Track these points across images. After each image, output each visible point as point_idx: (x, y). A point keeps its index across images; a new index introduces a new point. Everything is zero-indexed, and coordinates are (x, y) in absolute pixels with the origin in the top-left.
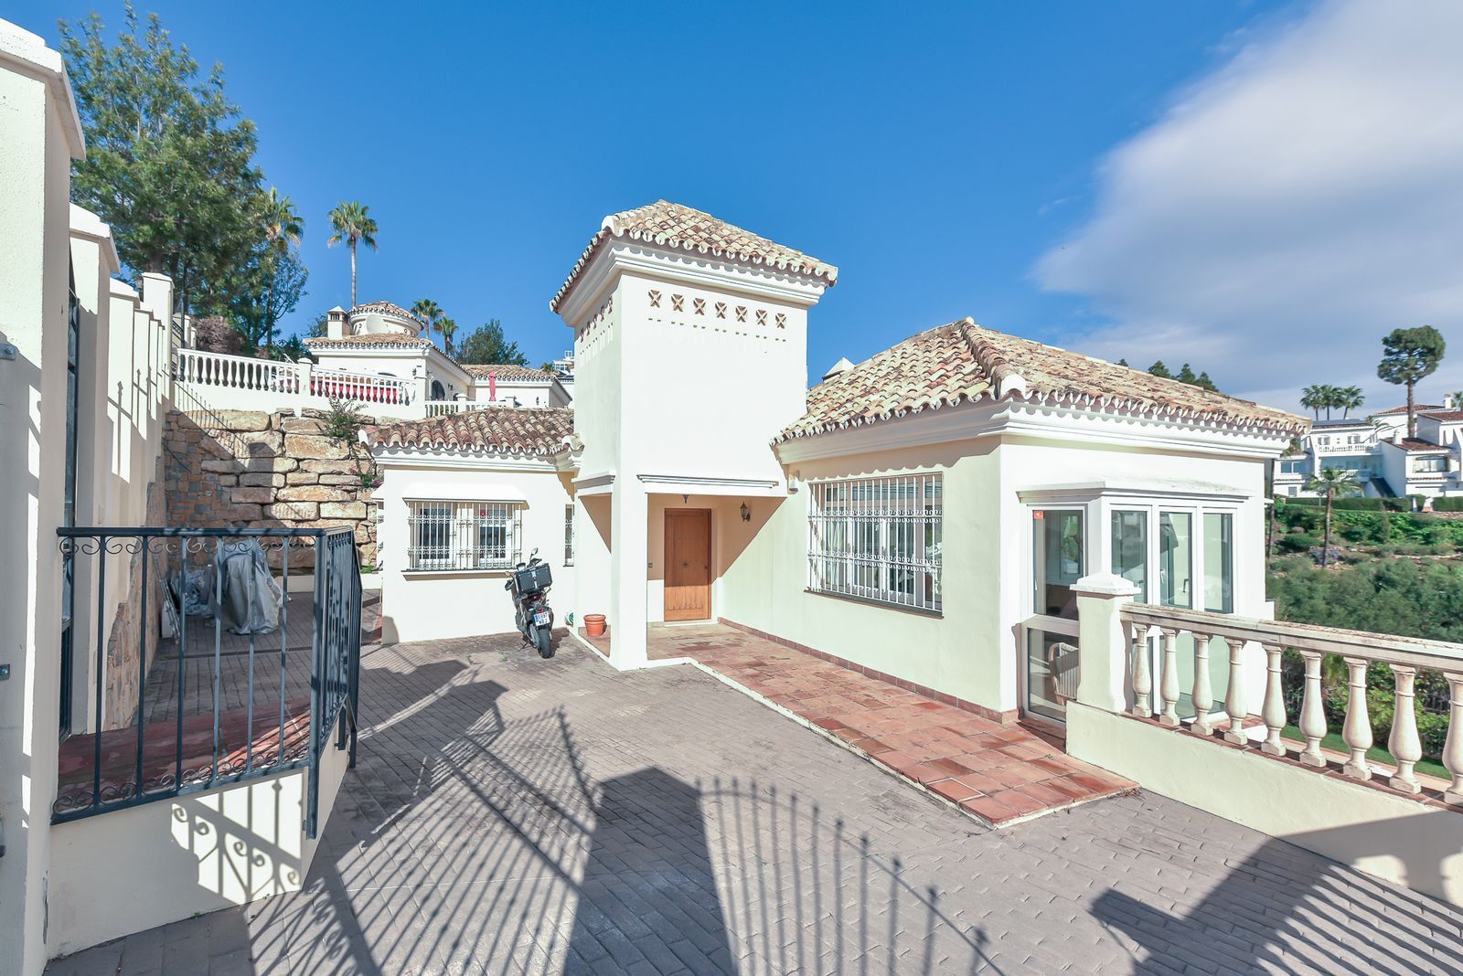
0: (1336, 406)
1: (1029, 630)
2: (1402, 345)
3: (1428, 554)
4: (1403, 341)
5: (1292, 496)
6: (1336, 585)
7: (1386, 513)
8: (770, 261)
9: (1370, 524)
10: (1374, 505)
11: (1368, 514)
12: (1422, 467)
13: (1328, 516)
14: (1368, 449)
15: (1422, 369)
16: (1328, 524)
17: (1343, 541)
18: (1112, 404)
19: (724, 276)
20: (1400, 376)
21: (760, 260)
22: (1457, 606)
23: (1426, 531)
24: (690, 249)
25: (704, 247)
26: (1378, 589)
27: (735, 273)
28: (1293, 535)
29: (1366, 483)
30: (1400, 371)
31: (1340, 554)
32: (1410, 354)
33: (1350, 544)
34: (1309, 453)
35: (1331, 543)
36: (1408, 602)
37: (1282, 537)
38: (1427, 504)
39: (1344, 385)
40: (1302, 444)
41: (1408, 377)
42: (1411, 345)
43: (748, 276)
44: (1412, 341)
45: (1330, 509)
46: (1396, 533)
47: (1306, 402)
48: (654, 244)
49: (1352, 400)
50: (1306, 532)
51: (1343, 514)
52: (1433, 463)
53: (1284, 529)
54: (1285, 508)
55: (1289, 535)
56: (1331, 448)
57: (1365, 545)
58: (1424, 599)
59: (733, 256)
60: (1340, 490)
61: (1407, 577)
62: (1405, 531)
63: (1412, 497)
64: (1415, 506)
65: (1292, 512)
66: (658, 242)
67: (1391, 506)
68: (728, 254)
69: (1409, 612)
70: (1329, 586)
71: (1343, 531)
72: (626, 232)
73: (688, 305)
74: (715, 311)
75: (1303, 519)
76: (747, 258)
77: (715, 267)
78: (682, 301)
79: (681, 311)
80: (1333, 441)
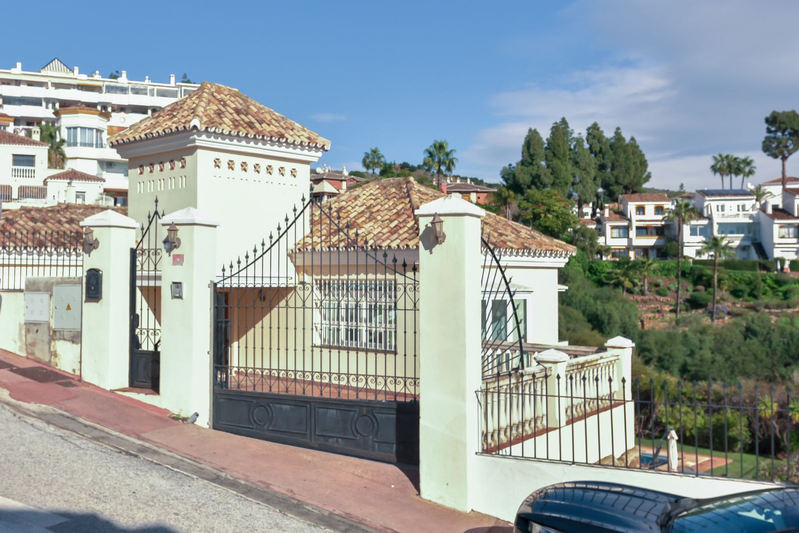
0: (737, 174)
2: (777, 125)
3: (785, 308)
4: (778, 122)
5: (697, 258)
6: (718, 337)
7: (761, 273)
8: (291, 140)
9: (749, 283)
10: (752, 267)
11: (748, 274)
12: (784, 234)
14: (751, 217)
15: (791, 147)
17: (732, 298)
19: (261, 148)
20: (776, 152)
21: (284, 140)
22: (793, 349)
23: (784, 288)
26: (745, 338)
27: (267, 147)
28: (696, 293)
29: (749, 247)
30: (777, 147)
31: (728, 309)
32: (783, 133)
33: (736, 300)
34: (710, 218)
35: (723, 299)
36: (764, 348)
37: (688, 295)
38: (787, 265)
39: (741, 156)
41: (782, 153)
42: (783, 126)
43: (275, 148)
44: (784, 123)
46: (766, 291)
47: (715, 169)
48: (222, 134)
49: (747, 169)
50: (706, 290)
51: (732, 274)
52: (791, 230)
53: (690, 288)
54: (692, 269)
55: (694, 293)
56: (726, 215)
57: (746, 301)
58: (774, 345)
59: (269, 138)
61: (764, 328)
62: (772, 288)
63: (777, 259)
64: (779, 267)
65: (697, 272)
67: (764, 267)
69: (764, 357)
70: (713, 337)
71: (732, 289)
72: (207, 128)
73: (238, 166)
74: (254, 168)
75: (705, 278)
76: (277, 139)
77: (256, 143)
78: (234, 164)
79: (233, 169)
80: (727, 208)
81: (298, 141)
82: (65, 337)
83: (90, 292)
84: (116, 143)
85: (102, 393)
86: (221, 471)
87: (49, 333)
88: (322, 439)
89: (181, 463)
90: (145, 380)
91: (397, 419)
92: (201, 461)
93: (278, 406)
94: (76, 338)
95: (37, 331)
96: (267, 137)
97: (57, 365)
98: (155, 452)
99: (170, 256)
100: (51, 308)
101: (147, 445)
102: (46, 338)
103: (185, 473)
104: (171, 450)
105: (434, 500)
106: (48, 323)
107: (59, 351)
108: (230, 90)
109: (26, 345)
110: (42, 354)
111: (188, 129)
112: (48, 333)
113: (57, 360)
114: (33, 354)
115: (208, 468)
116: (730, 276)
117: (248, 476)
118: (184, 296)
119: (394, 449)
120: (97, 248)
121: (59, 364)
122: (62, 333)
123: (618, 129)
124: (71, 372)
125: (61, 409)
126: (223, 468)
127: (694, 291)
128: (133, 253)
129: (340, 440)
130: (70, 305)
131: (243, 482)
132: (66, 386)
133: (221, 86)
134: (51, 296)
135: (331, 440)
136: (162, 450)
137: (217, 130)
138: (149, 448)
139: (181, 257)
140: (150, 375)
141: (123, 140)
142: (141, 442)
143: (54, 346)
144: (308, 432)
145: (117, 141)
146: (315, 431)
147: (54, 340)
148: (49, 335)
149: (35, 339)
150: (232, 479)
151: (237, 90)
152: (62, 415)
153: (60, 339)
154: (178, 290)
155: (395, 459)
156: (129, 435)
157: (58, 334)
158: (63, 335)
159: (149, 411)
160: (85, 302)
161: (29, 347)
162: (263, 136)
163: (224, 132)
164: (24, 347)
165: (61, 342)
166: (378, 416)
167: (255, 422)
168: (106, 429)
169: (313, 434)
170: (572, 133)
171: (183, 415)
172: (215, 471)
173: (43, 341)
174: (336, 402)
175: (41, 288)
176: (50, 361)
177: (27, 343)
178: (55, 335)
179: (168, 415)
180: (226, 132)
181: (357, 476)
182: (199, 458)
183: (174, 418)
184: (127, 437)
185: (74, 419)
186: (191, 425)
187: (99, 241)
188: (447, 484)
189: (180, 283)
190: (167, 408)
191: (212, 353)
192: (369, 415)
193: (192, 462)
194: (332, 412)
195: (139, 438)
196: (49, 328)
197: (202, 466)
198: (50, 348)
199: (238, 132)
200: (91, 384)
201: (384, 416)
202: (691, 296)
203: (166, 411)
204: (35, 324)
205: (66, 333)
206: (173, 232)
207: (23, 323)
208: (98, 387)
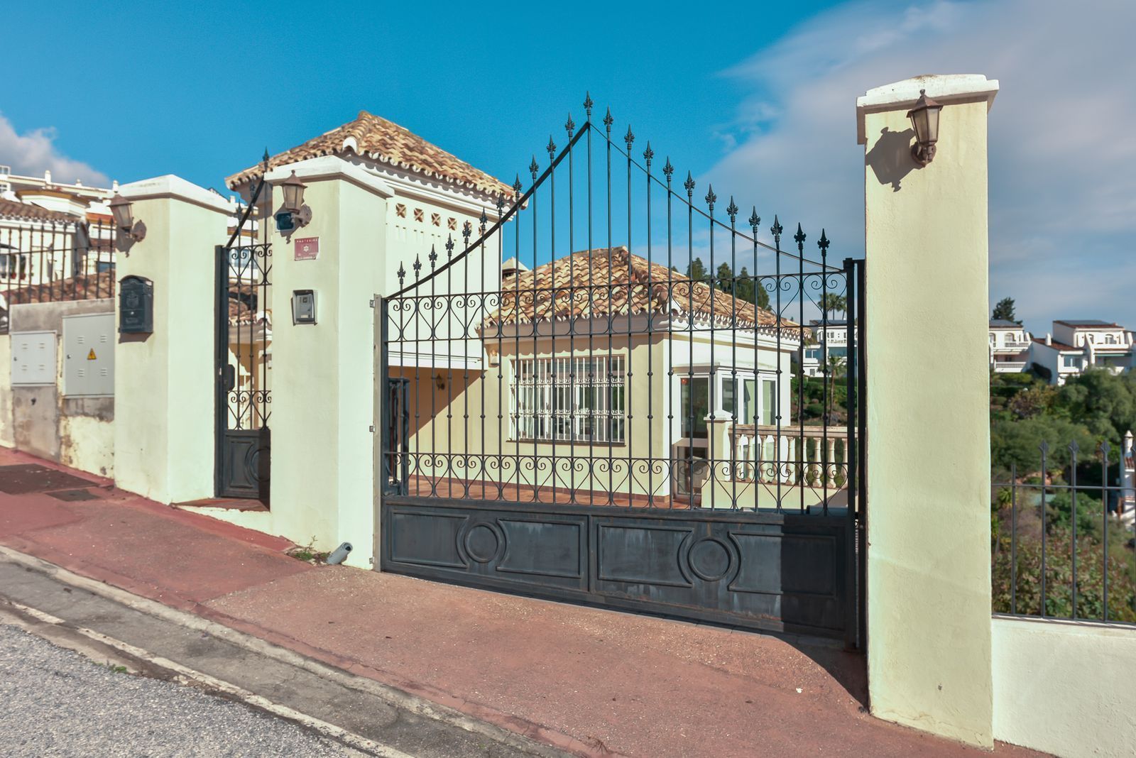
0: (839, 310)
1: (678, 447)
5: (812, 376)
8: (480, 187)
13: (832, 390)
16: (832, 396)
17: (841, 409)
18: (720, 319)
19: (441, 194)
21: (472, 186)
24: (418, 171)
25: (429, 172)
27: (450, 192)
28: (812, 405)
35: (834, 410)
40: (818, 336)
43: (460, 195)
45: (833, 385)
47: (821, 305)
48: (388, 164)
50: (820, 402)
51: (841, 389)
53: (807, 401)
54: (808, 385)
55: (810, 405)
56: (834, 340)
59: (452, 181)
60: (838, 371)
65: (812, 388)
66: (392, 164)
68: (447, 178)
71: (841, 401)
72: (367, 152)
73: (410, 213)
74: (431, 220)
75: (819, 392)
76: (462, 183)
77: (435, 186)
78: (404, 209)
79: (403, 216)
80: (836, 335)
81: (489, 191)
82: (87, 410)
83: (127, 321)
84: (239, 182)
85: (149, 511)
86: (408, 695)
87: (57, 403)
88: (613, 586)
89: (301, 677)
90: (247, 485)
91: (784, 544)
92: (355, 668)
93: (518, 524)
94: (105, 411)
95: (34, 401)
96: (450, 178)
97: (71, 462)
98: (237, 651)
99: (289, 242)
100: (60, 359)
101: (217, 629)
102: (51, 414)
103: (307, 719)
104: (276, 641)
105: (905, 721)
106: (54, 385)
107: (76, 435)
108: (397, 127)
109: (14, 427)
110: (44, 444)
111: (339, 152)
112: (53, 404)
113: (71, 452)
114: (27, 443)
115: (374, 688)
116: (840, 391)
117: (477, 704)
118: (318, 319)
119: (778, 605)
120: (142, 238)
121: (75, 460)
122: (80, 402)
123: (744, 268)
124: (97, 472)
125: (21, 549)
126: (413, 685)
127: (810, 403)
128: (222, 254)
129: (652, 588)
130: (96, 352)
131: (468, 726)
132: (67, 500)
133: (385, 120)
134: (59, 336)
135: (632, 589)
136: (253, 644)
137: (381, 158)
138: (220, 639)
139: (312, 243)
140: (256, 475)
141: (248, 177)
142: (203, 625)
143: (65, 427)
144: (583, 574)
145: (240, 179)
146: (598, 575)
147: (66, 416)
148: (57, 407)
149: (30, 416)
150: (437, 717)
151: (407, 130)
152: (18, 564)
153: (77, 414)
154: (306, 306)
155: (780, 626)
156: (176, 608)
157: (72, 405)
158: (83, 406)
159: (244, 543)
160: (121, 341)
161: (20, 430)
162: (445, 176)
163: (392, 161)
164: (11, 431)
165: (79, 419)
166: (740, 540)
167: (468, 555)
168: (119, 594)
169: (593, 579)
170: (705, 272)
171: (319, 548)
172: (391, 696)
173: (45, 419)
174: (645, 515)
175: (41, 324)
176: (58, 455)
177: (16, 424)
178: (67, 406)
179: (286, 550)
180: (394, 162)
181: (711, 667)
182: (350, 659)
183: (297, 556)
184: (167, 612)
185: (44, 573)
186: (334, 570)
187: (147, 225)
188: (940, 688)
189: (311, 292)
190: (286, 536)
191: (378, 430)
192: (719, 539)
193: (329, 672)
194: (636, 535)
195: (201, 612)
196: (56, 395)
197: (357, 682)
198: (58, 431)
199: (411, 166)
200: (132, 494)
201: (753, 539)
202: (808, 407)
203: (283, 542)
204: (30, 388)
205: (88, 403)
206: (294, 188)
207: (7, 386)
208: (147, 499)
